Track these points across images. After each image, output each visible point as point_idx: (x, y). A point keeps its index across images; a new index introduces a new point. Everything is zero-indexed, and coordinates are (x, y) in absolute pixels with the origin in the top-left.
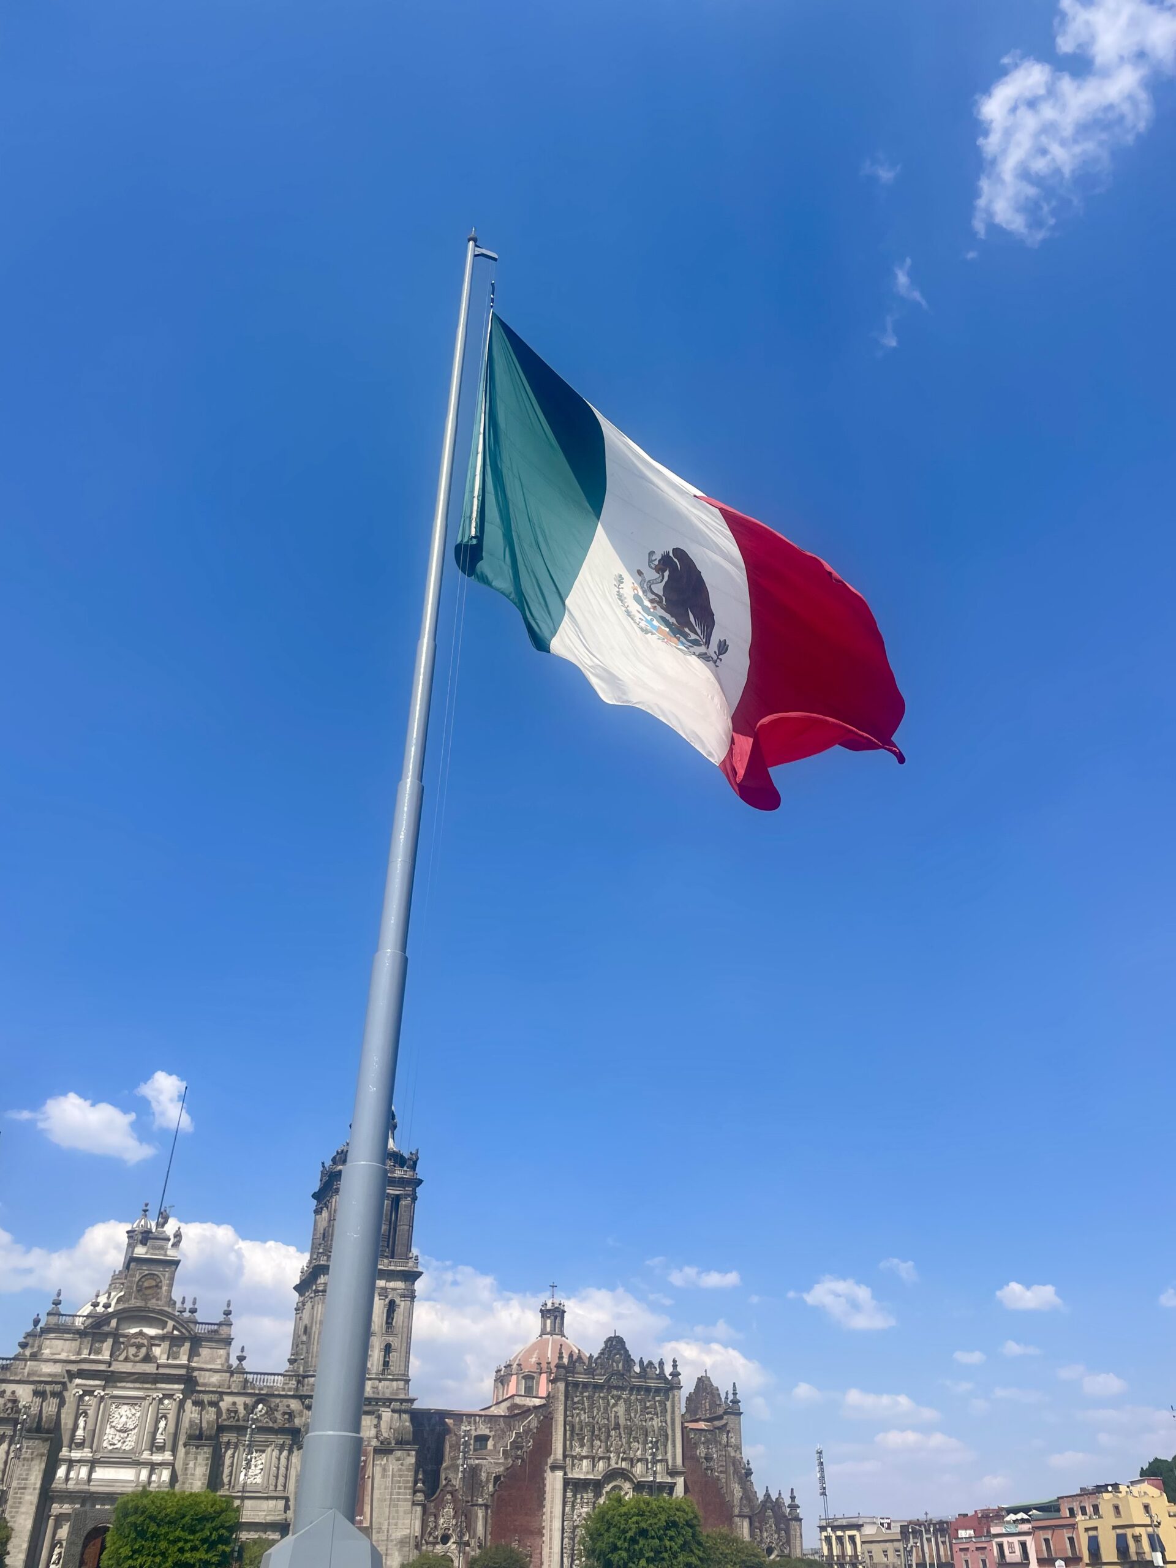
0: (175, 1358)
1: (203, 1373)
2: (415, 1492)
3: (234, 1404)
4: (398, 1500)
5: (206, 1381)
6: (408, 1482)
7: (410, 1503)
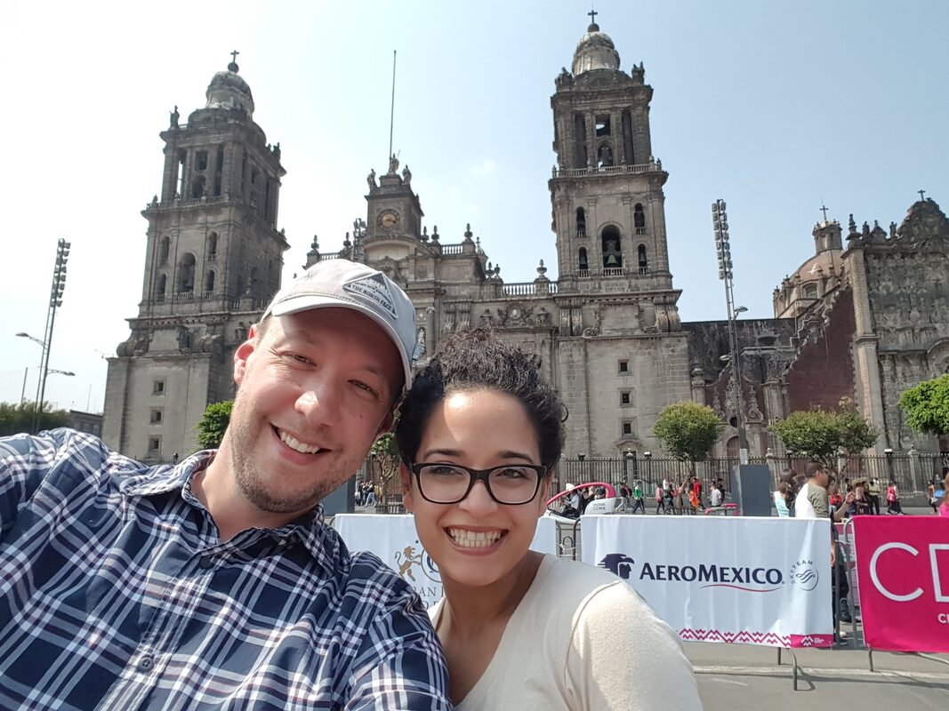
0: (422, 277)
1: (452, 287)
2: (692, 376)
3: (488, 311)
4: (674, 385)
5: (457, 294)
6: (683, 367)
7: (688, 387)
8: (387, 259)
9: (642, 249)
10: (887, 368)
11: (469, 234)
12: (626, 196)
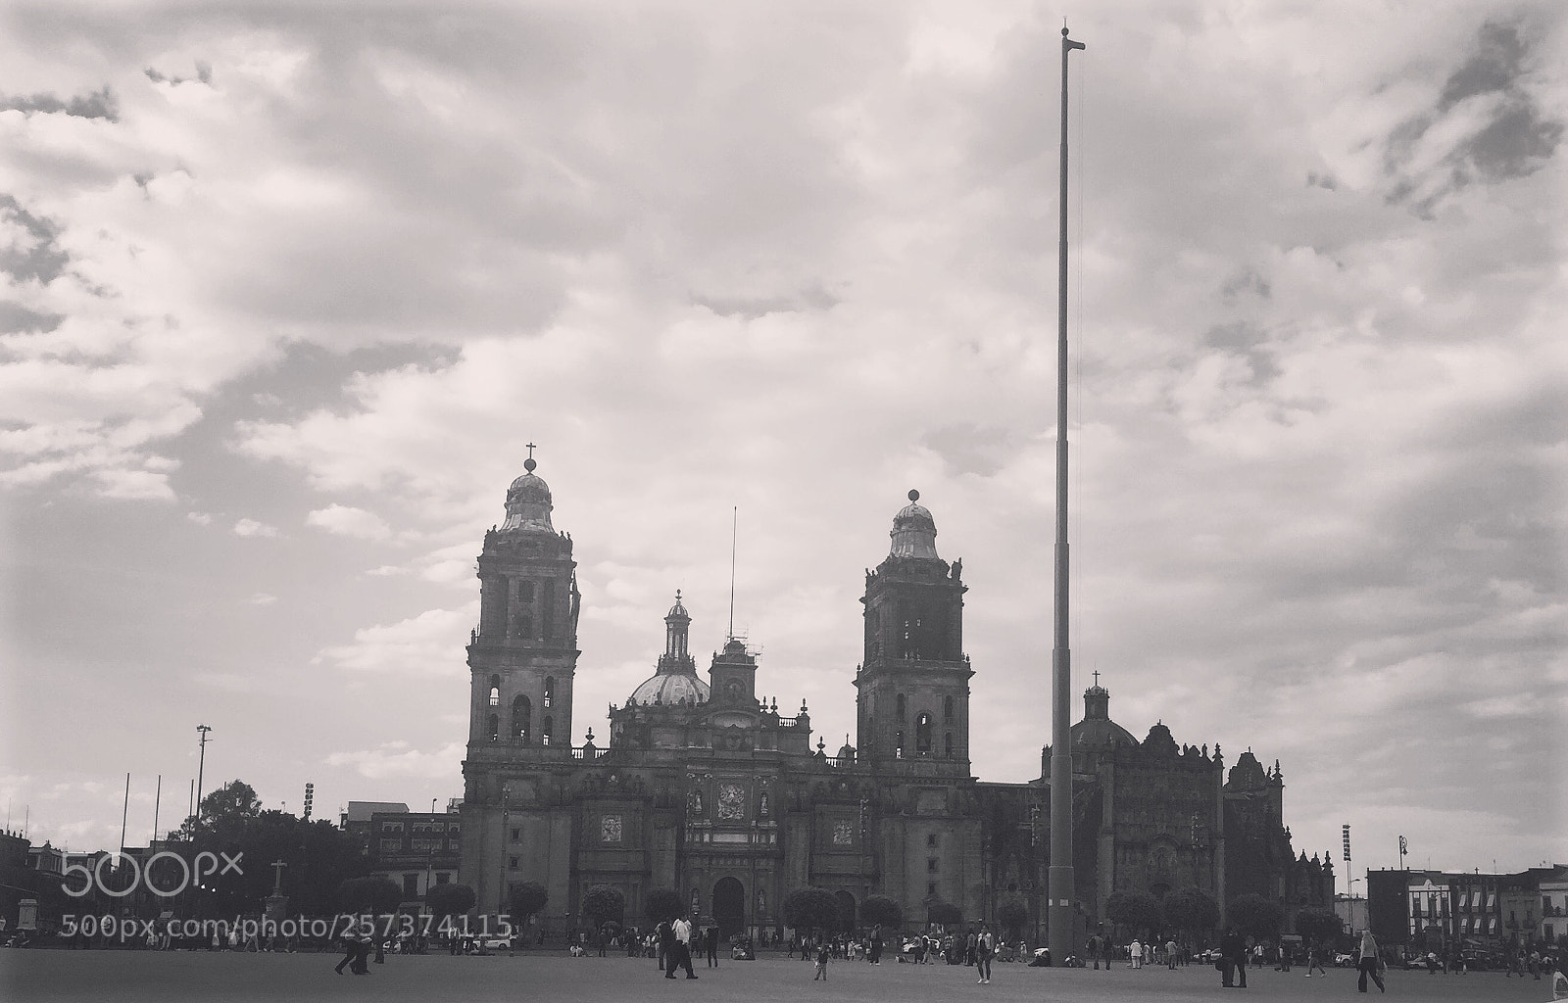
1: (791, 758)
2: (984, 851)
4: (970, 857)
6: (977, 843)
7: (980, 860)
8: (734, 726)
10: (1120, 855)
11: (804, 709)
12: (939, 689)
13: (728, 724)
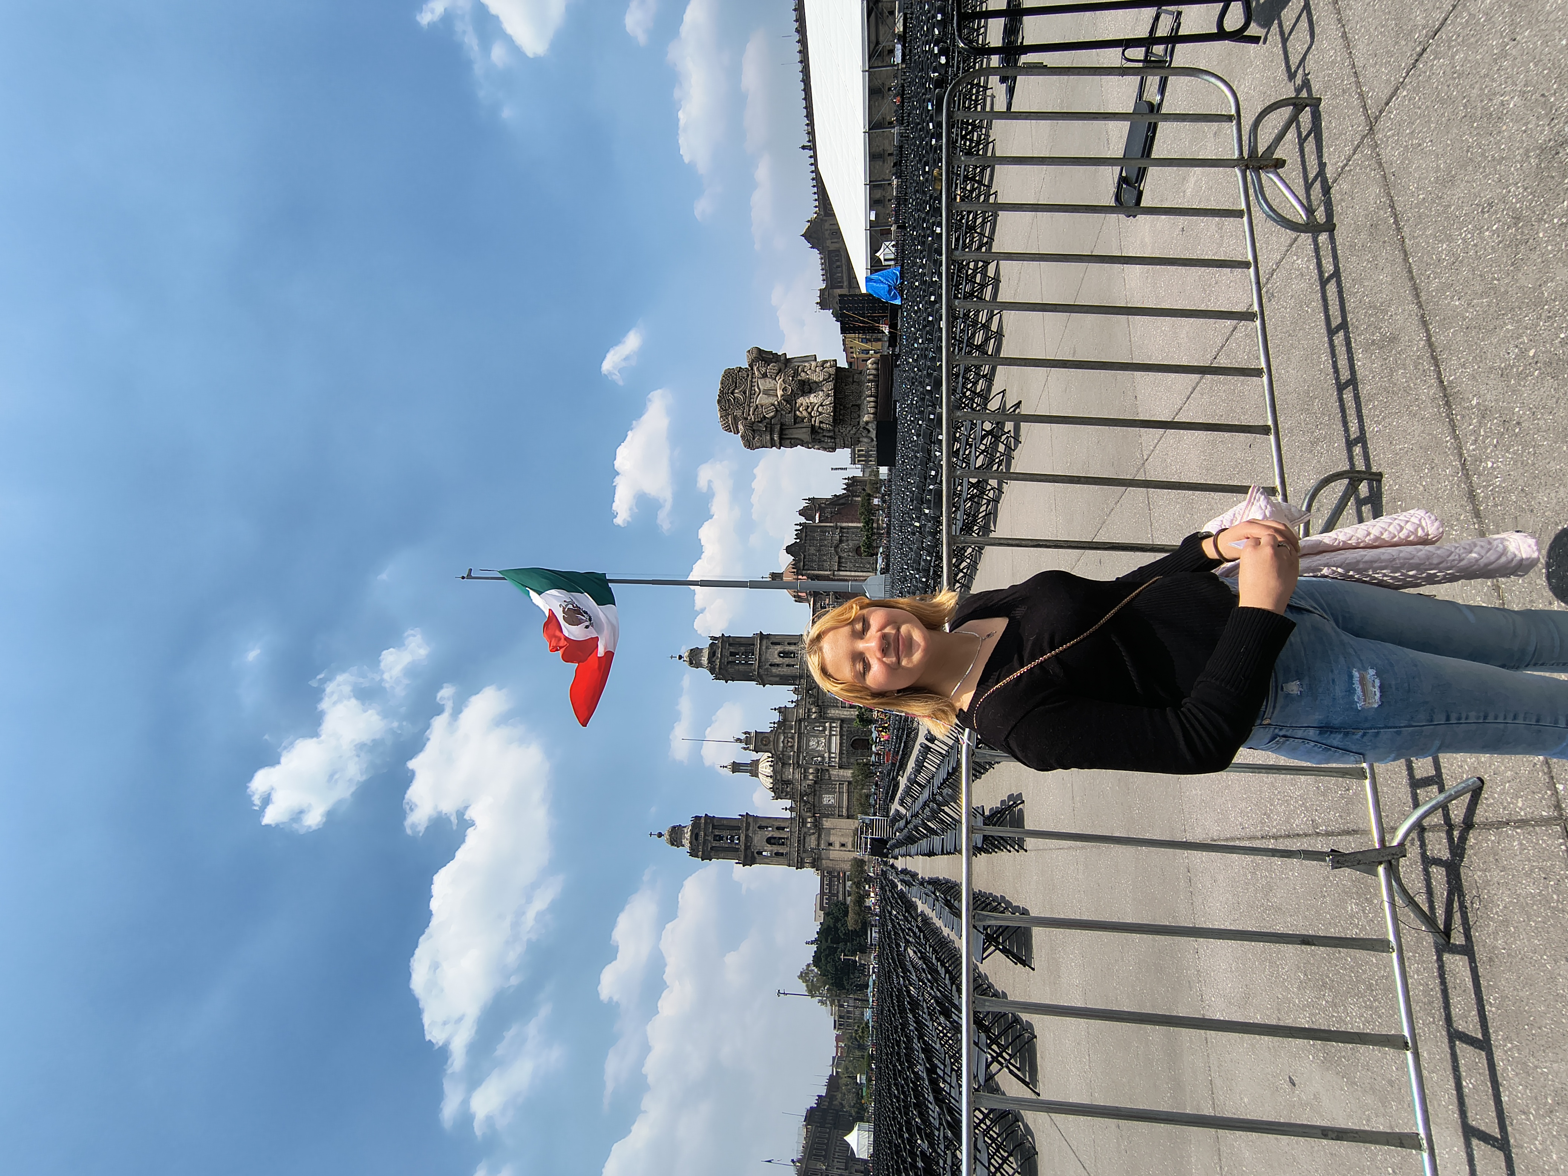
1: (798, 716)
5: (801, 714)
8: (783, 742)
9: (789, 644)
11: (775, 709)
12: (767, 648)
13: (782, 745)
